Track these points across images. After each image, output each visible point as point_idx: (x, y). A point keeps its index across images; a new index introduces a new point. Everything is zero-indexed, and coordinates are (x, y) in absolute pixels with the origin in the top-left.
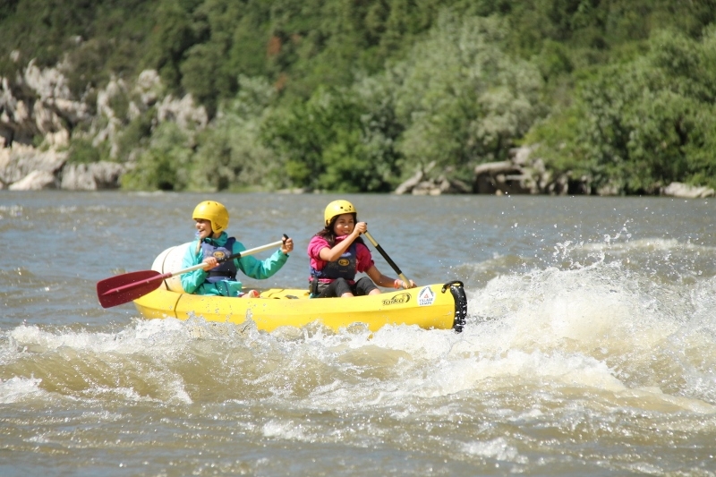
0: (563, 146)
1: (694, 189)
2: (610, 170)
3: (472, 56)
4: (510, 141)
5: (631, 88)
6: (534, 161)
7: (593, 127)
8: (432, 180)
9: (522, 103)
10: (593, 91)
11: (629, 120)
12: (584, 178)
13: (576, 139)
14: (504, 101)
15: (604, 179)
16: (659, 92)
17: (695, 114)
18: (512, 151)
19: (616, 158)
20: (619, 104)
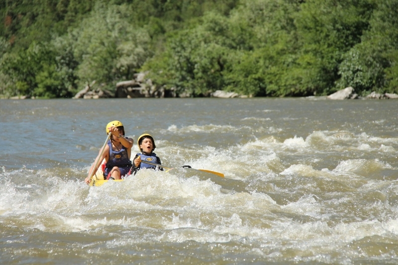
0: (161, 72)
1: (228, 93)
2: (185, 84)
3: (113, 25)
4: (134, 70)
5: (195, 42)
6: (147, 80)
7: (176, 63)
8: (94, 91)
9: (140, 49)
10: (176, 44)
11: (194, 58)
12: (172, 89)
13: (168, 69)
14: (130, 49)
15: (182, 89)
16: (209, 44)
17: (228, 55)
18: (135, 75)
19: (188, 78)
20: (189, 50)
